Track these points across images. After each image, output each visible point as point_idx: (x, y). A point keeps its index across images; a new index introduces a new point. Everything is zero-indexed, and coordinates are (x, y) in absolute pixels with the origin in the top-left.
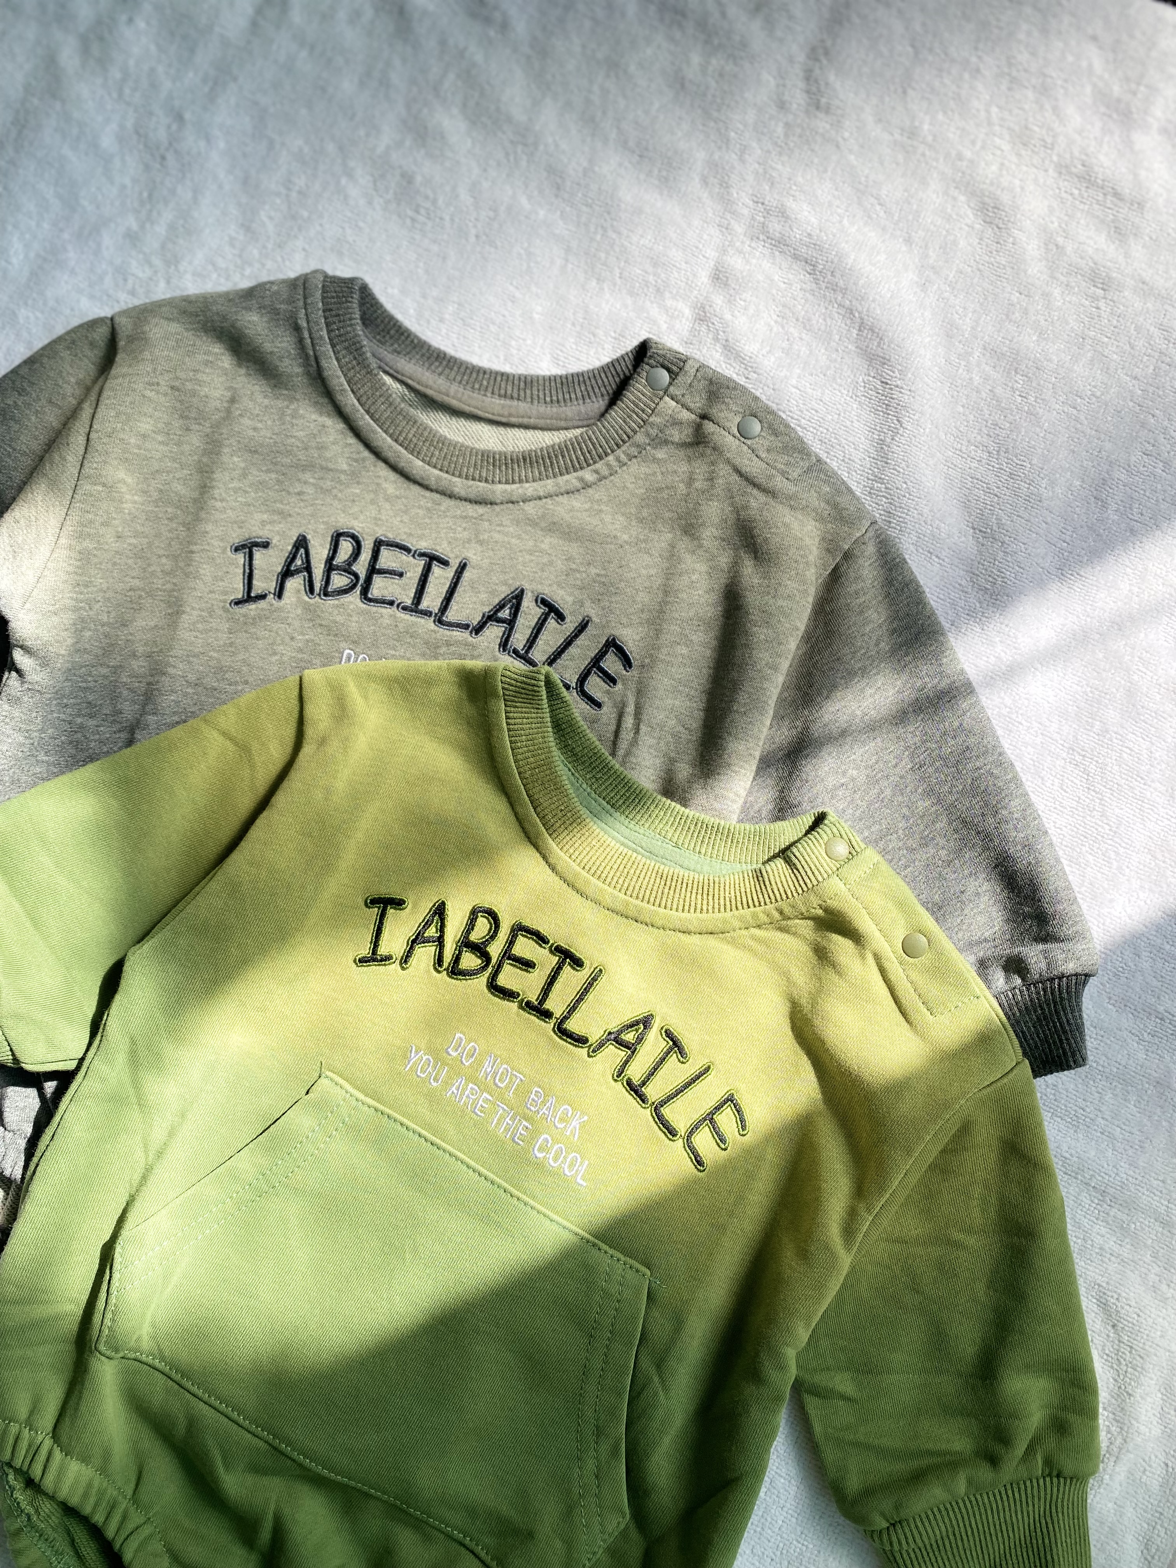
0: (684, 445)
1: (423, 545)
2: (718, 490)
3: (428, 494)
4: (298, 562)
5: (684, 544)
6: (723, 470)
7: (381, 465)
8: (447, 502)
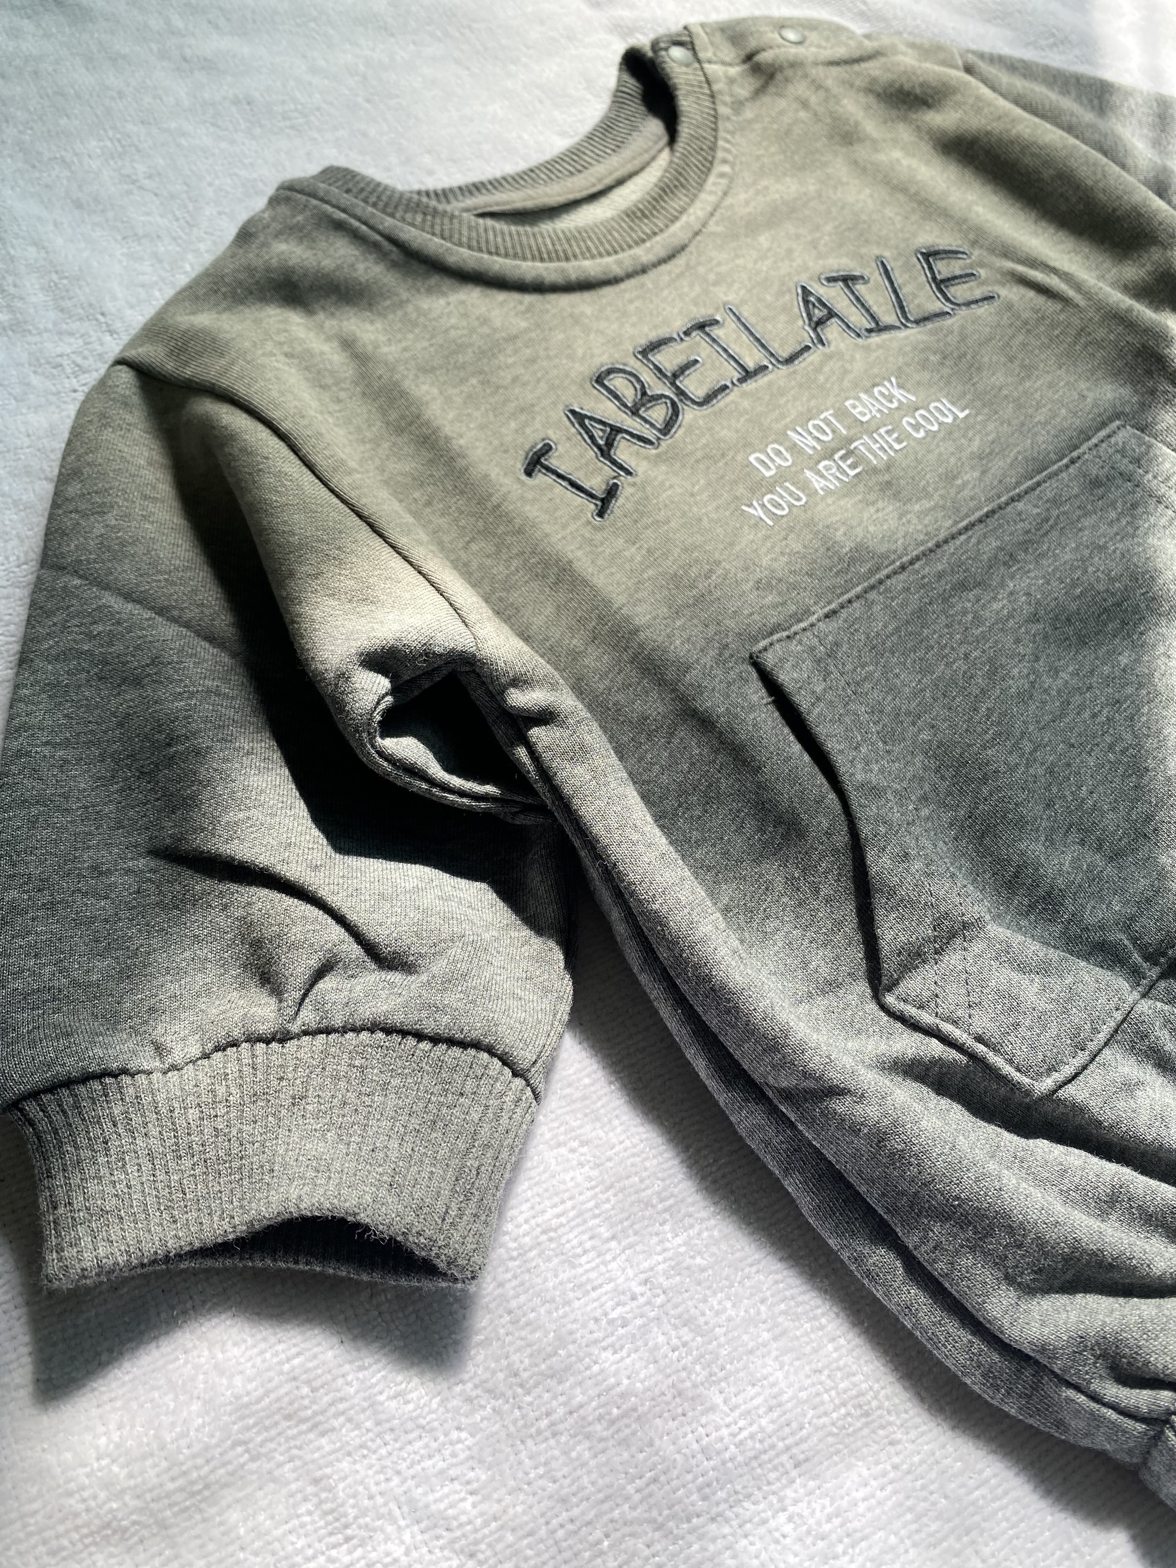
0: (759, 92)
1: (679, 324)
2: (836, 90)
3: (623, 286)
4: (598, 434)
5: (862, 152)
6: (819, 72)
7: (552, 297)
8: (647, 280)
